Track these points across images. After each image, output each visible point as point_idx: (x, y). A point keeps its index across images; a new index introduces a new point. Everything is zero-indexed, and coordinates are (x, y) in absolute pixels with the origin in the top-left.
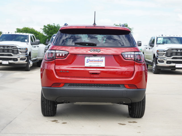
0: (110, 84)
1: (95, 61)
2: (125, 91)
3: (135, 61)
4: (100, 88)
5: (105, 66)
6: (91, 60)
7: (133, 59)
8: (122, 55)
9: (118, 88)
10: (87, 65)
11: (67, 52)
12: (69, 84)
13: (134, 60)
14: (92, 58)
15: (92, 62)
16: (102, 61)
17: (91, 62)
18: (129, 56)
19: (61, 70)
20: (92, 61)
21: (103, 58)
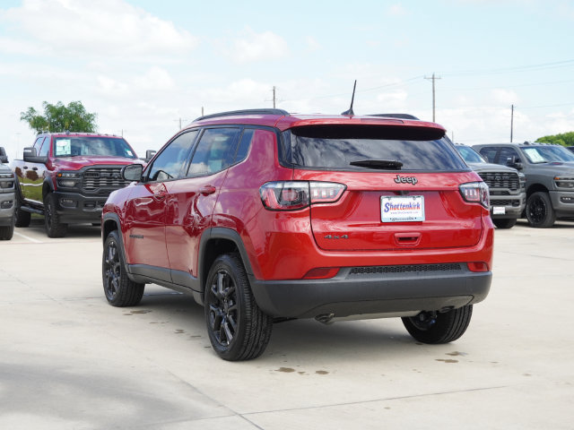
1: (404, 207)
3: (481, 204)
4: (421, 275)
5: (426, 219)
6: (393, 204)
8: (460, 191)
9: (457, 273)
10: (386, 217)
11: (339, 185)
12: (349, 269)
13: (480, 202)
14: (396, 201)
15: (397, 211)
16: (418, 207)
17: (394, 211)
18: (471, 194)
19: (329, 233)
20: (396, 207)
21: (420, 200)
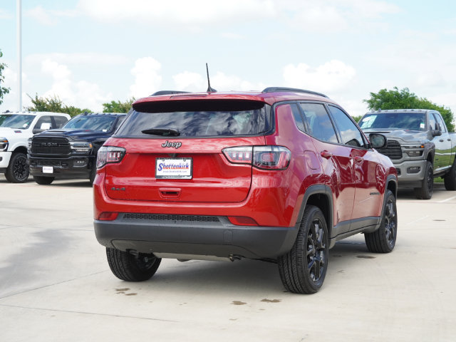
0: (198, 216)
1: (174, 167)
2: (229, 230)
3: (253, 166)
4: (178, 224)
6: (166, 164)
7: (250, 162)
8: (223, 153)
9: (214, 224)
12: (124, 215)
13: (252, 164)
14: (168, 162)
15: (168, 170)
16: (187, 167)
17: (166, 170)
18: (241, 156)
20: (168, 167)
21: (189, 162)
